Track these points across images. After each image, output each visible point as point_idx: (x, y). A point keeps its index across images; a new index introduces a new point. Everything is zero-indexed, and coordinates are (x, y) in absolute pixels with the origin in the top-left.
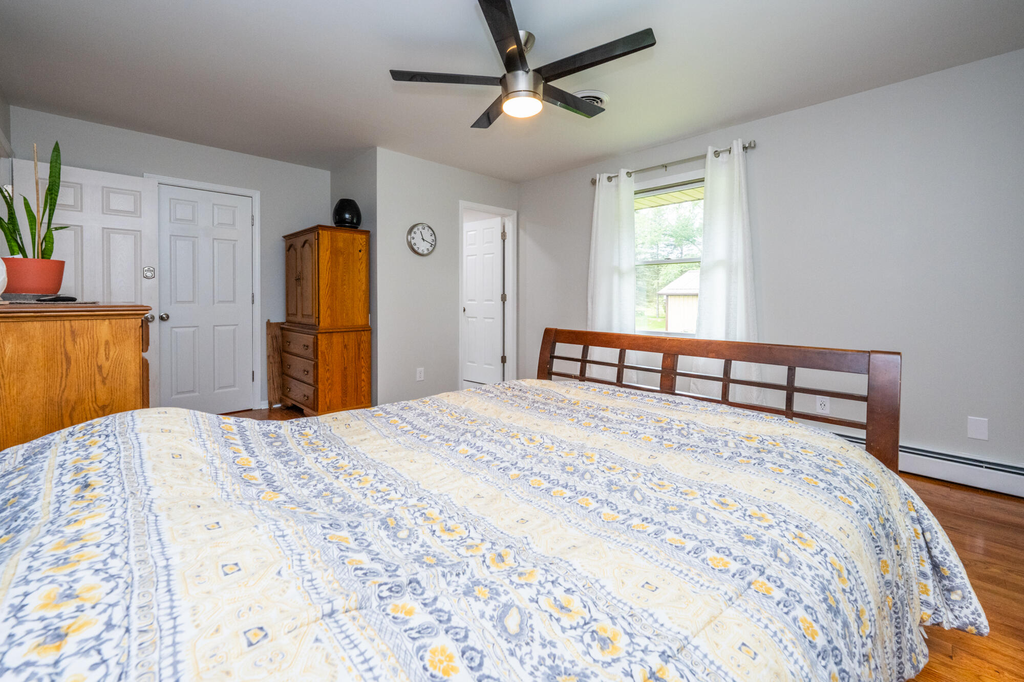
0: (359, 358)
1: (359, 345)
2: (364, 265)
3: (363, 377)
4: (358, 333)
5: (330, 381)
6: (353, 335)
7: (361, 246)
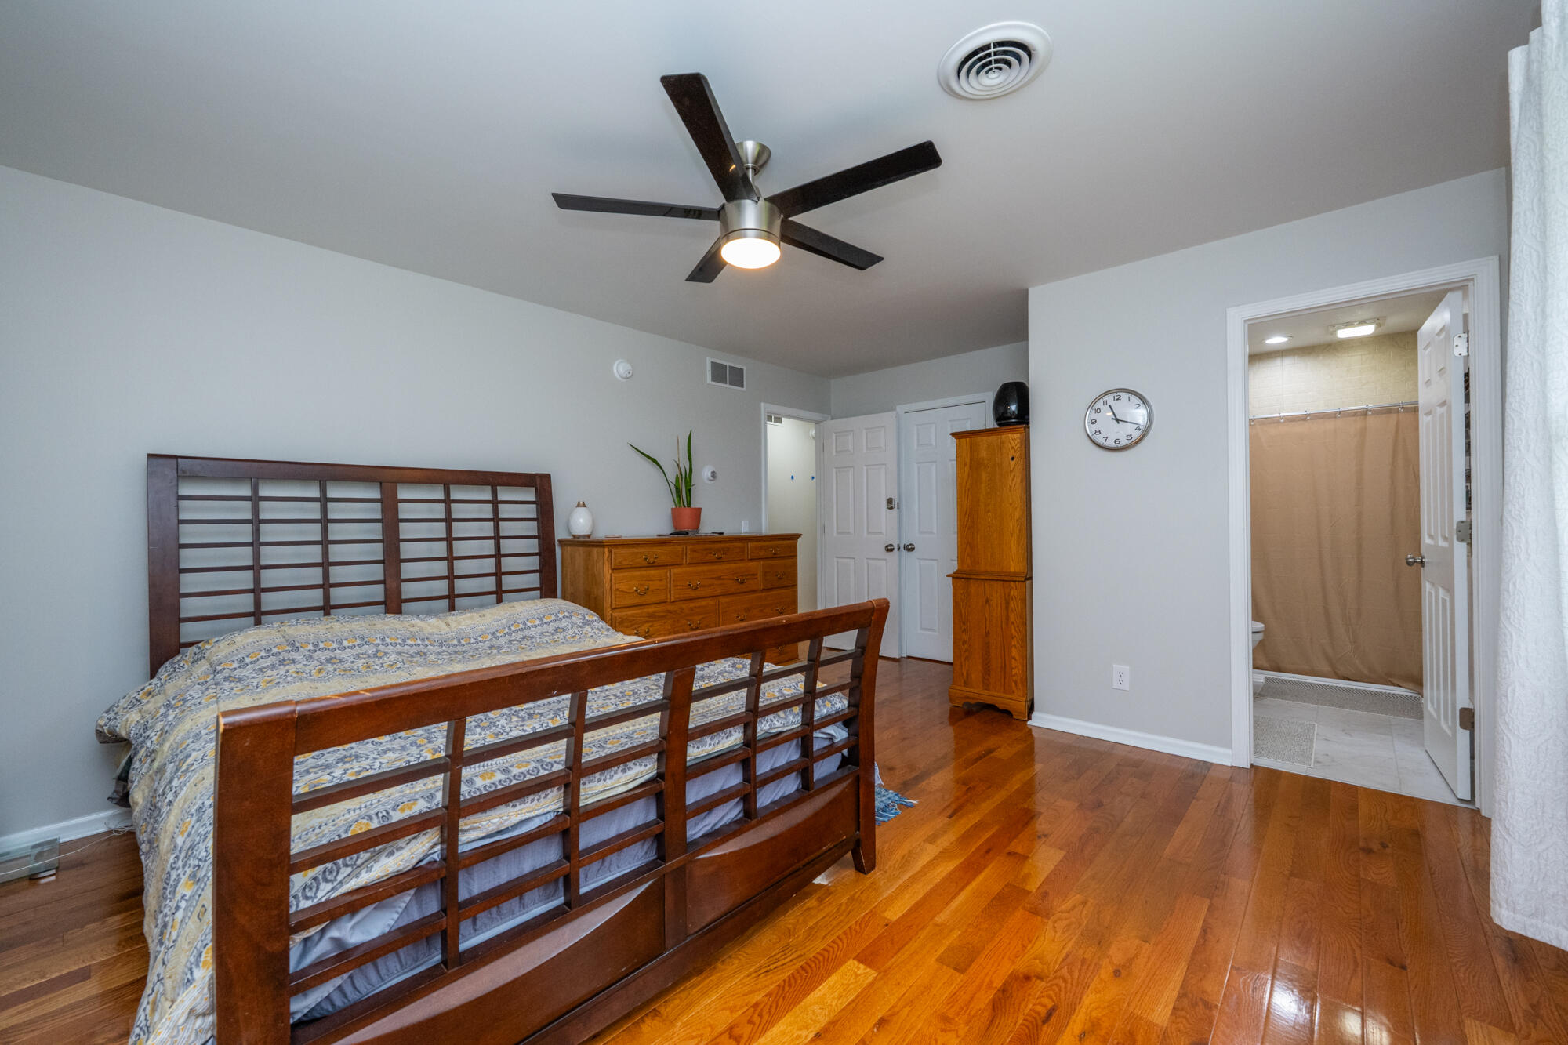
0: (1007, 624)
1: (1007, 603)
2: (1018, 480)
3: (1014, 652)
4: (1007, 584)
5: (966, 646)
6: (997, 586)
7: (1012, 451)
